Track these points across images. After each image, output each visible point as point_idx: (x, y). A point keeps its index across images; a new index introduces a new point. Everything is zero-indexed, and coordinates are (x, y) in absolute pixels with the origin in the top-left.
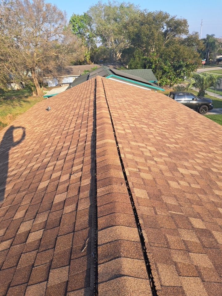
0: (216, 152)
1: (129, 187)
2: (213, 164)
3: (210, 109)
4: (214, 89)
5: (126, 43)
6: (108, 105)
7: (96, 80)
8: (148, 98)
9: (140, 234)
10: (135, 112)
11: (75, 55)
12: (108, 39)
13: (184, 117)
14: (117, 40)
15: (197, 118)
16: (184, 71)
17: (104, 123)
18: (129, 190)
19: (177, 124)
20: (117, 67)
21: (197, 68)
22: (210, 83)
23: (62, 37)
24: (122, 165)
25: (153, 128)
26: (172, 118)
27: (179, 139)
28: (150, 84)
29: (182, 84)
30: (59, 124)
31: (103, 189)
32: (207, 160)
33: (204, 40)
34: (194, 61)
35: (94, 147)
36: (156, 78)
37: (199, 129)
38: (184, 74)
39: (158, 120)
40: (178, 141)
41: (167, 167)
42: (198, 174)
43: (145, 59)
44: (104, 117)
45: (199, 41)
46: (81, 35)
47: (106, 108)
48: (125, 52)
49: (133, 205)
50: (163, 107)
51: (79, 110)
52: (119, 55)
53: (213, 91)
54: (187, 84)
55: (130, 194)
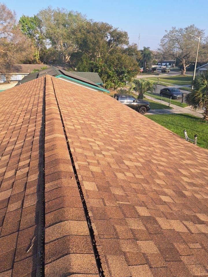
0: (155, 146)
1: (78, 181)
2: (153, 156)
3: (148, 110)
4: (151, 93)
5: (74, 48)
6: (57, 102)
7: (45, 78)
8: (95, 98)
9: (90, 227)
10: (84, 110)
11: (25, 54)
12: (57, 42)
13: (127, 115)
14: (65, 44)
15: (137, 116)
16: (126, 76)
17: (53, 119)
18: (78, 183)
19: (121, 122)
20: (66, 69)
21: (136, 74)
22: (148, 87)
23: (11, 36)
24: (72, 159)
25: (100, 124)
26: (117, 116)
27: (123, 134)
28: (97, 86)
29: (124, 88)
30: (6, 119)
31: (51, 184)
32: (148, 153)
33: (142, 51)
34: (134, 69)
35: (42, 141)
36: (102, 81)
37: (140, 126)
38: (126, 79)
39: (104, 118)
40: (123, 136)
41: (114, 159)
42: (141, 166)
43: (92, 64)
44: (54, 113)
45: (137, 51)
46: (31, 36)
47: (55, 104)
48: (73, 56)
49: (83, 198)
50: (109, 106)
51: (27, 106)
52: (68, 58)
53: (150, 95)
54: (128, 88)
55: (80, 188)
